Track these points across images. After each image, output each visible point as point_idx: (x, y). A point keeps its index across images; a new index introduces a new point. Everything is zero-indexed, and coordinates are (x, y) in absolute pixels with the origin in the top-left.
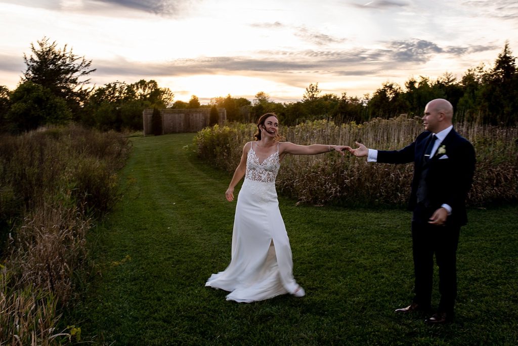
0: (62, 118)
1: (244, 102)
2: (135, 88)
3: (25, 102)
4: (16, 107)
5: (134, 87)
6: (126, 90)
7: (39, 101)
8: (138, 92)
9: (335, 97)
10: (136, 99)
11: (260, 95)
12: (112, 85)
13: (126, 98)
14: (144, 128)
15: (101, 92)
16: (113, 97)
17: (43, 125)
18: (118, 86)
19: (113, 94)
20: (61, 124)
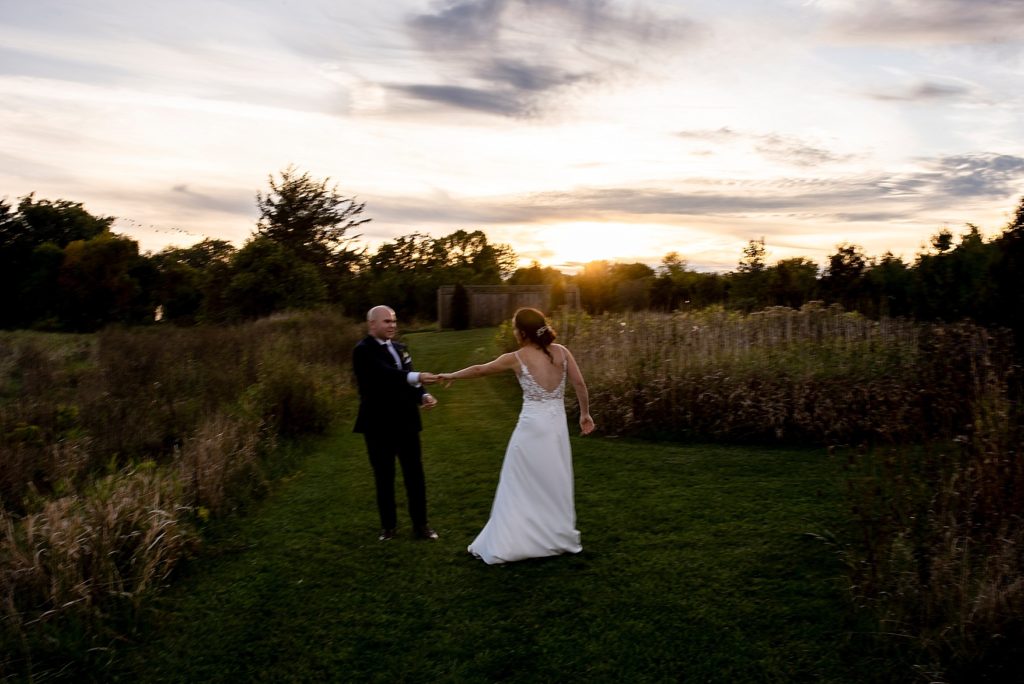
0: (310, 299)
1: (641, 271)
2: (448, 245)
3: (255, 271)
4: (241, 279)
5: (445, 244)
6: (431, 248)
7: (275, 269)
8: (453, 251)
9: (809, 263)
10: (450, 264)
11: (670, 258)
12: (407, 240)
13: (431, 262)
14: (440, 316)
15: (387, 251)
16: (409, 261)
17: (281, 309)
18: (417, 242)
19: (409, 254)
20: (309, 308)
